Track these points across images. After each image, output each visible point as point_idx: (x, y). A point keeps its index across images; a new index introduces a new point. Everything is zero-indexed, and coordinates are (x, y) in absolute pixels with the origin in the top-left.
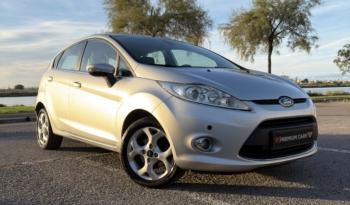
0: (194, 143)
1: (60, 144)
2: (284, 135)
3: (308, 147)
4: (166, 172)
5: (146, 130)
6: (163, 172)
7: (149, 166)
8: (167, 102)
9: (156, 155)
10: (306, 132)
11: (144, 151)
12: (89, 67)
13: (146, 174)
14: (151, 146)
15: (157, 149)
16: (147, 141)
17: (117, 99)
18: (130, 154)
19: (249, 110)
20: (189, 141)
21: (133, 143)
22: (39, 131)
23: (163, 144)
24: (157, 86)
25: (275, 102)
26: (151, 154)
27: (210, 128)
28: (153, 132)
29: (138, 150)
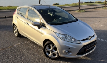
2: (88, 48)
6: (55, 56)
11: (50, 50)
18: (46, 51)
19: (80, 43)
20: (64, 51)
21: (47, 48)
22: (14, 31)
28: (53, 46)
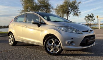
0: (68, 43)
1: (17, 44)
2: (90, 40)
3: (93, 43)
4: (58, 51)
5: (52, 40)
6: (57, 51)
7: (53, 49)
8: (59, 31)
9: (55, 46)
10: (93, 39)
11: (51, 45)
12: (32, 21)
13: (52, 52)
14: (53, 44)
15: (55, 45)
16: (52, 42)
17: (42, 31)
18: (47, 46)
19: (82, 34)
20: (66, 42)
21: (48, 43)
22: (10, 40)
23: (57, 43)
24: (55, 27)
25: (87, 31)
26: (53, 46)
27: (72, 38)
28: (54, 40)
29: (50, 45)
